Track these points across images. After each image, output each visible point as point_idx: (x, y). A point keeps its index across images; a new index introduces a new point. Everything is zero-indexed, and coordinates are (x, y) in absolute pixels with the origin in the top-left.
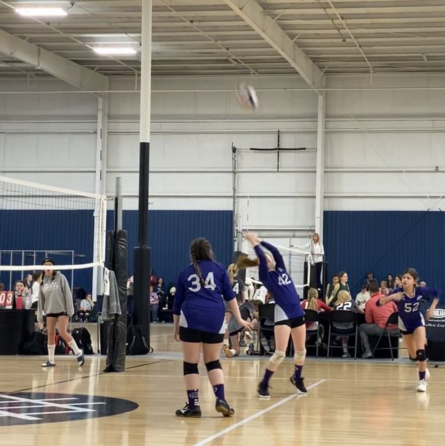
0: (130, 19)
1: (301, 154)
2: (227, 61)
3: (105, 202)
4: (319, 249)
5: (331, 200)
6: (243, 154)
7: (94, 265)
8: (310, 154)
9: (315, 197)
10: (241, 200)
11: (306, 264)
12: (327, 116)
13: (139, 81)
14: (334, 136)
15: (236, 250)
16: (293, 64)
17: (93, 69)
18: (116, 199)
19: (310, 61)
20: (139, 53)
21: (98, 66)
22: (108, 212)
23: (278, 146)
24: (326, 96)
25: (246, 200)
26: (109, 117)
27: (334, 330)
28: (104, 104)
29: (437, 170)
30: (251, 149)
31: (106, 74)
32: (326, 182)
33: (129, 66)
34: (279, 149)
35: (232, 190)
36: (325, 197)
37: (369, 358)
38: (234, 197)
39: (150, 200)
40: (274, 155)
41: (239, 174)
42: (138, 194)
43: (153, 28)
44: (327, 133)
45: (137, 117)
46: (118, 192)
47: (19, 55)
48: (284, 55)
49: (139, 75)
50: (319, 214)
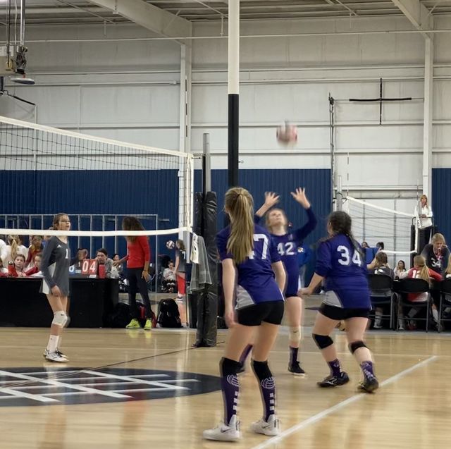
1: (406, 105)
2: (323, 1)
3: (192, 161)
5: (440, 156)
6: (341, 105)
7: (180, 230)
8: (416, 105)
9: (422, 153)
10: (340, 157)
11: (413, 228)
12: (435, 62)
13: (226, 27)
14: (443, 84)
16: (397, 4)
17: (174, 12)
18: (204, 158)
21: (180, 10)
22: (196, 171)
23: (381, 96)
24: (435, 40)
25: (346, 157)
26: (193, 67)
28: (187, 54)
30: (351, 100)
31: (188, 19)
32: (433, 135)
33: (214, 9)
34: (381, 100)
35: (330, 146)
36: (433, 153)
38: (332, 154)
39: (240, 158)
40: (376, 106)
41: (337, 128)
42: (227, 152)
44: (436, 80)
45: (226, 66)
46: (205, 148)
49: (226, 19)
50: (427, 173)
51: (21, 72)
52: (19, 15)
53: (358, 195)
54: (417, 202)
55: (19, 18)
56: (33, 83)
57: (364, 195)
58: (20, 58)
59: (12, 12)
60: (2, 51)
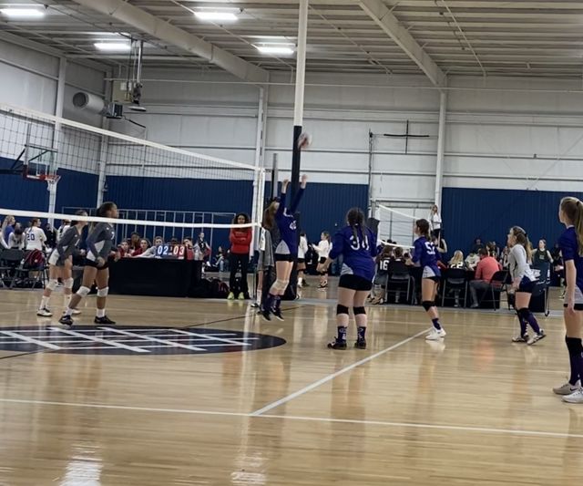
0: (289, 24)
1: (425, 141)
2: (367, 62)
3: (264, 174)
4: (437, 218)
5: (449, 178)
6: (378, 138)
7: (252, 225)
8: (431, 141)
9: (435, 176)
10: (376, 176)
12: (447, 110)
13: (295, 77)
14: (453, 126)
15: (370, 216)
16: (421, 67)
17: (257, 64)
18: (273, 172)
19: (435, 65)
20: (296, 53)
21: (260, 63)
22: (266, 182)
23: (407, 133)
24: (447, 96)
25: (379, 176)
26: (269, 105)
27: (448, 284)
28: (265, 95)
29: (535, 157)
30: (385, 135)
31: (266, 69)
32: (444, 164)
33: (287, 63)
34: (407, 136)
35: (368, 168)
36: (443, 176)
37: (477, 308)
38: (369, 174)
40: (403, 141)
41: (374, 155)
42: (291, 169)
43: (308, 32)
44: (447, 124)
45: (293, 105)
46: (274, 165)
47: (196, 51)
48: (414, 59)
49: (295, 71)
50: (438, 190)
51: (137, 103)
52: (137, 60)
53: (388, 204)
54: (430, 211)
55: (137, 62)
56: (145, 111)
57: (392, 204)
58: (137, 92)
59: (132, 57)
60: (123, 87)
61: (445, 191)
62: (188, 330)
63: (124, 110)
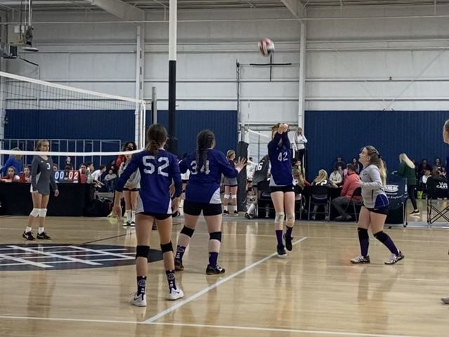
1: (287, 69)
3: (144, 106)
5: (311, 102)
6: (244, 68)
8: (294, 68)
9: (298, 100)
10: (243, 102)
12: (307, 40)
13: (168, 14)
14: (313, 54)
15: (240, 140)
18: (153, 104)
21: (137, 3)
22: (147, 111)
23: (271, 62)
24: (307, 25)
25: (247, 103)
26: (146, 41)
28: (141, 33)
29: (391, 79)
30: (251, 64)
31: (142, 9)
32: (306, 89)
33: (160, 3)
34: (271, 65)
35: (236, 95)
36: (306, 100)
38: (238, 100)
39: (177, 103)
40: (267, 69)
41: (242, 83)
42: (168, 98)
44: (307, 52)
45: (167, 40)
46: (154, 96)
49: (168, 9)
50: (301, 113)
51: (29, 43)
52: (28, 5)
53: (255, 128)
55: (28, 7)
56: (37, 51)
57: (259, 128)
58: (29, 34)
59: (23, 3)
60: (17, 30)
61: (308, 115)
62: (84, 246)
63: (19, 50)
